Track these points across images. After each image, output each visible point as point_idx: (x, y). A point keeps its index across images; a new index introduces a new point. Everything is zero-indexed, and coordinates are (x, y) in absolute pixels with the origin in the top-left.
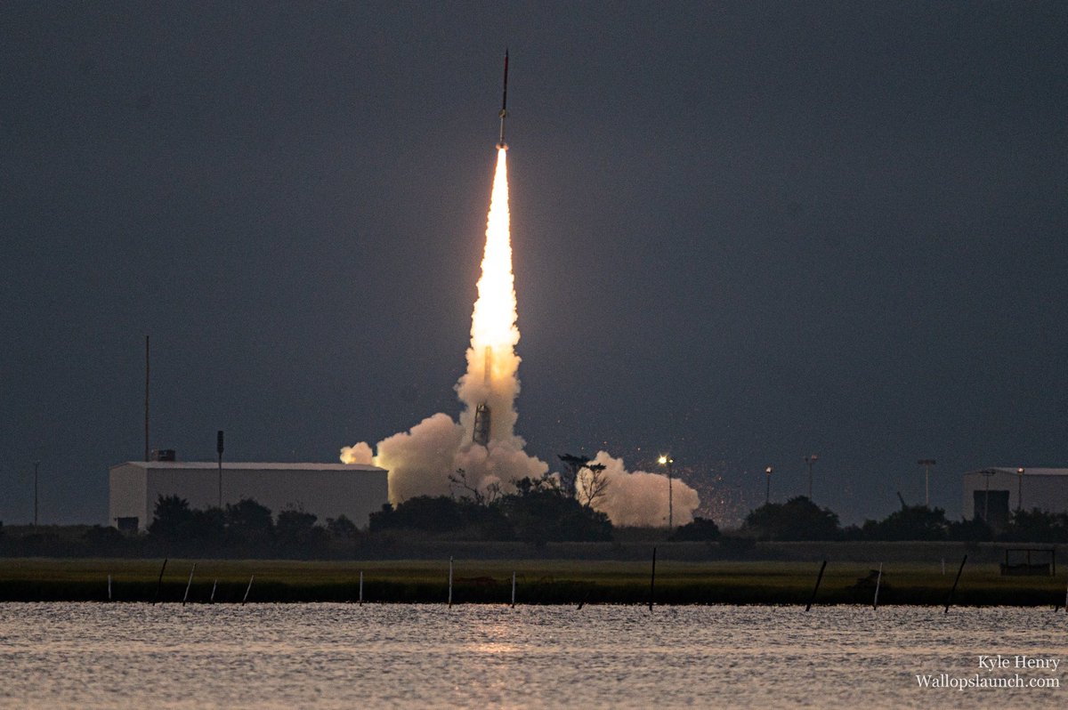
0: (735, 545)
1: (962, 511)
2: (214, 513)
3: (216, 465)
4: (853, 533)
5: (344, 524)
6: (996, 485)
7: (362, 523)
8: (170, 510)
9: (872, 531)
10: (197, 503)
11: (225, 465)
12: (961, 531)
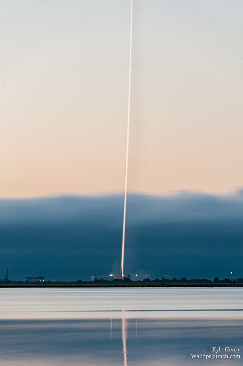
0: (142, 282)
1: (161, 279)
2: (99, 280)
3: (99, 276)
4: (152, 281)
5: (110, 281)
6: (164, 277)
7: (111, 281)
8: (96, 280)
9: (153, 281)
10: (98, 279)
11: (101, 276)
12: (161, 281)
